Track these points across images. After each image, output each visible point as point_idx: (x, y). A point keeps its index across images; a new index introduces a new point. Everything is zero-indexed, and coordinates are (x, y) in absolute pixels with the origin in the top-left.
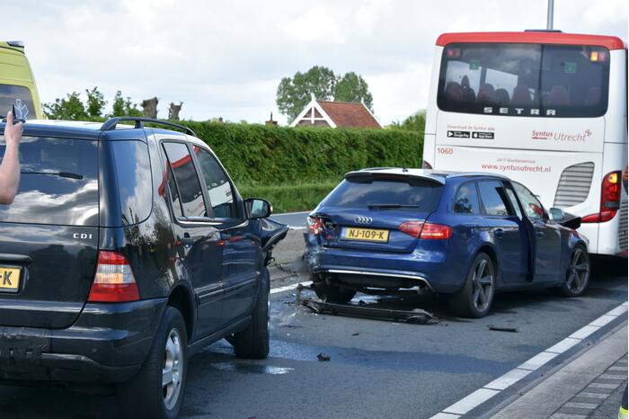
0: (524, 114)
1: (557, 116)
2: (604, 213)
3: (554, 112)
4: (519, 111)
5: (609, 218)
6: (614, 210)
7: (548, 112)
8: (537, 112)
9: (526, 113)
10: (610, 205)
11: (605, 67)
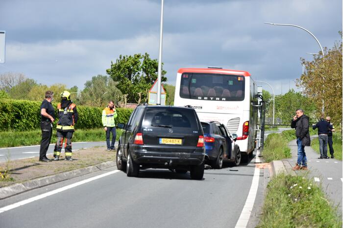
0: (213, 100)
1: (226, 100)
2: (244, 136)
3: (225, 99)
4: (212, 98)
5: (245, 138)
6: (247, 135)
7: (223, 99)
8: (218, 99)
9: (214, 99)
10: (246, 133)
11: (243, 82)
